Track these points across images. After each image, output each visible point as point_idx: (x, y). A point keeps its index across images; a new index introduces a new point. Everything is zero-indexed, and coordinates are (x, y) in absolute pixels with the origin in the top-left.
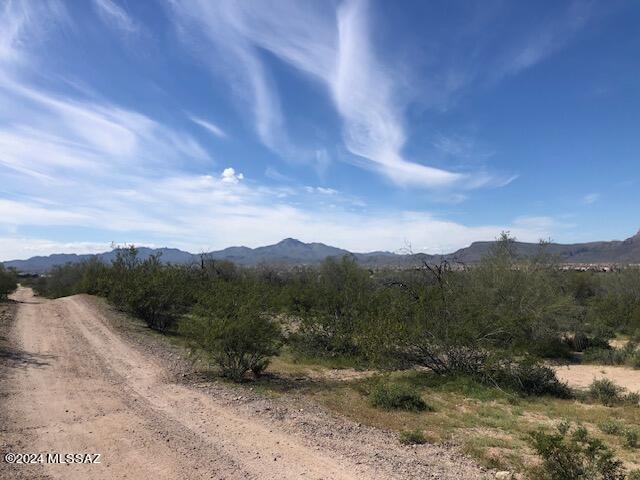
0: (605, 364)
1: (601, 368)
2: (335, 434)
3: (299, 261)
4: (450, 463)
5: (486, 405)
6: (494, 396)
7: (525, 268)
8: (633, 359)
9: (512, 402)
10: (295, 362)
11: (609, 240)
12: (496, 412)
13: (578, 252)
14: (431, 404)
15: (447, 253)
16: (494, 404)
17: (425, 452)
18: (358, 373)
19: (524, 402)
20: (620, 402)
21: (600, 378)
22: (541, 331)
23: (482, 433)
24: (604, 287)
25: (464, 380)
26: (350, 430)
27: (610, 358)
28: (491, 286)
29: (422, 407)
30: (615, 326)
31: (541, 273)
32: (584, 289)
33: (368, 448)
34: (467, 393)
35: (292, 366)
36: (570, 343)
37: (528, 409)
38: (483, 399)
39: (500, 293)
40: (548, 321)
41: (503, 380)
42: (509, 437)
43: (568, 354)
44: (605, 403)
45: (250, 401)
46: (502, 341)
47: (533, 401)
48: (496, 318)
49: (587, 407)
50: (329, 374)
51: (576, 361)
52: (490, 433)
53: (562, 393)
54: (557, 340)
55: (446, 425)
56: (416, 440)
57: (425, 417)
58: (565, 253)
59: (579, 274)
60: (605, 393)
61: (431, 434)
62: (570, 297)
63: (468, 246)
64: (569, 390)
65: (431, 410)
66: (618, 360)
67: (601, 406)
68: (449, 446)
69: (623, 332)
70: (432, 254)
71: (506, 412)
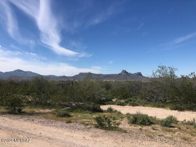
0: (111, 105)
1: (110, 105)
2: (50, 123)
3: (22, 77)
4: (78, 126)
5: (85, 115)
6: (86, 113)
7: (94, 81)
8: (117, 103)
9: (90, 114)
10: (30, 108)
11: (115, 74)
12: (87, 116)
13: (107, 77)
14: (71, 115)
15: (72, 76)
16: (86, 114)
17: (72, 124)
18: (50, 110)
19: (93, 114)
20: (113, 112)
21: (109, 107)
22: (97, 97)
23: (84, 120)
24: (113, 86)
25: (79, 110)
26: (53, 122)
27: (112, 103)
28: (86, 86)
29: (69, 116)
30: (114, 96)
31: (98, 83)
32: (108, 87)
33: (58, 125)
34: (80, 113)
35: (30, 109)
36: (104, 100)
37: (94, 115)
38: (84, 114)
39: (88, 88)
40: (99, 95)
41: (88, 109)
42: (90, 120)
43: (103, 103)
44: (110, 112)
45: (21, 118)
46: (88, 99)
47: (95, 113)
48: (87, 94)
49: (106, 113)
50: (42, 111)
51: (105, 104)
52: (86, 120)
53: (101, 111)
54: (101, 100)
55: (76, 119)
56: (70, 122)
57: (71, 118)
58: (104, 77)
59: (107, 83)
60: (110, 110)
61: (73, 121)
62: (104, 89)
63: (78, 74)
64: (103, 111)
65: (72, 117)
66: (114, 104)
67: (109, 113)
68: (77, 123)
69: (116, 97)
70: (68, 76)
71: (89, 116)
